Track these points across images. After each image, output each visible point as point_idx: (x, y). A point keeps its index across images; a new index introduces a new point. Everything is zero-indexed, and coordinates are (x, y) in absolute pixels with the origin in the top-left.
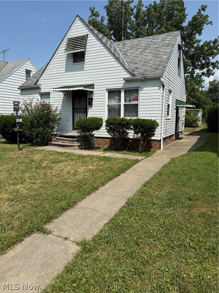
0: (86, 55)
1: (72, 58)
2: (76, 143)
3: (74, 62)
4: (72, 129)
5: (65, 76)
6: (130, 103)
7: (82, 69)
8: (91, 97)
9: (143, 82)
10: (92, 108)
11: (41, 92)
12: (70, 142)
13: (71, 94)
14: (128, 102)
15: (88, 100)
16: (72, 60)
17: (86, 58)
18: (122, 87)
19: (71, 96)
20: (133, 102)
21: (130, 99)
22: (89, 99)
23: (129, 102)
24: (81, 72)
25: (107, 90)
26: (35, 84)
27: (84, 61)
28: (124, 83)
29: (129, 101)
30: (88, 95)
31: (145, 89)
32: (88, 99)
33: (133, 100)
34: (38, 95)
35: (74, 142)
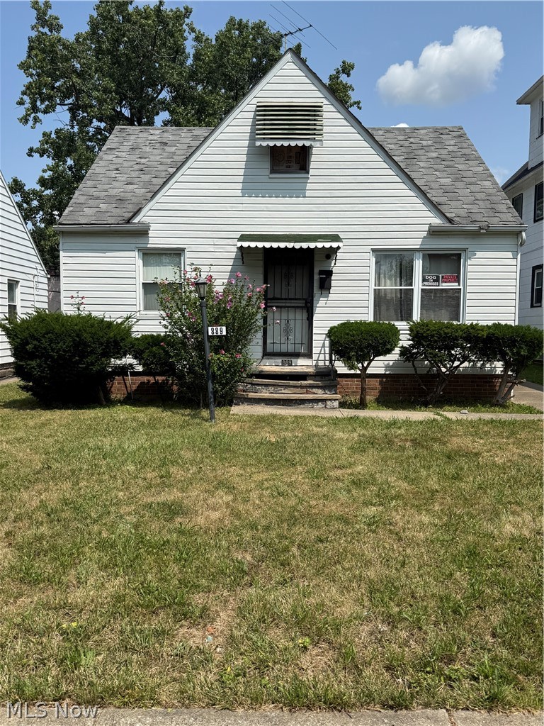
0: (313, 158)
1: (268, 158)
2: (320, 391)
3: (273, 171)
4: (261, 354)
5: (241, 207)
6: (439, 286)
7: (301, 193)
8: (326, 269)
9: (473, 238)
10: (328, 297)
11: (149, 246)
12: (298, 390)
13: (261, 256)
14: (430, 284)
15: (316, 277)
16: (268, 165)
17: (312, 165)
18: (418, 247)
19: (262, 263)
20: (444, 284)
21: (438, 277)
22: (321, 272)
23: (435, 284)
24: (294, 200)
25: (374, 250)
26: (128, 221)
27: (308, 173)
28: (424, 238)
29: (434, 281)
30: (316, 263)
31: (479, 254)
32: (316, 271)
33: (445, 280)
34: (136, 254)
35: (315, 390)
